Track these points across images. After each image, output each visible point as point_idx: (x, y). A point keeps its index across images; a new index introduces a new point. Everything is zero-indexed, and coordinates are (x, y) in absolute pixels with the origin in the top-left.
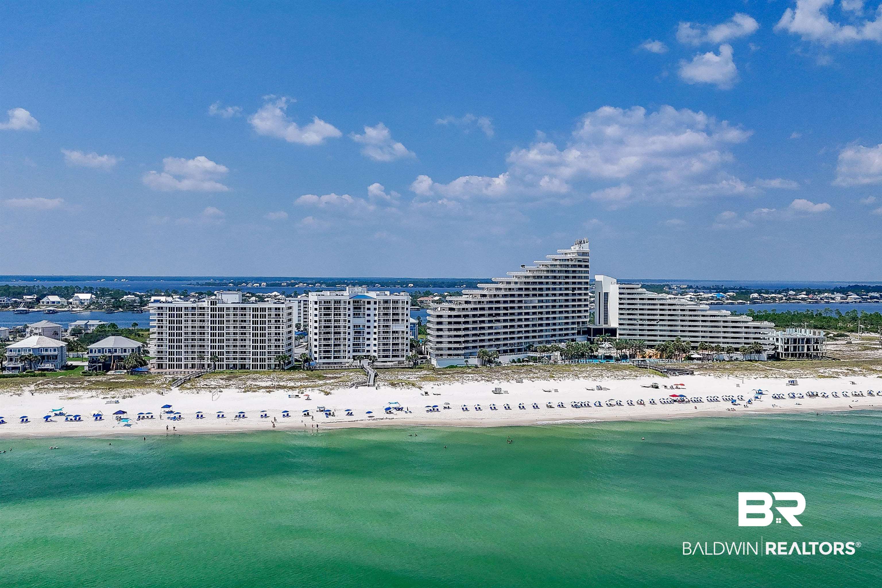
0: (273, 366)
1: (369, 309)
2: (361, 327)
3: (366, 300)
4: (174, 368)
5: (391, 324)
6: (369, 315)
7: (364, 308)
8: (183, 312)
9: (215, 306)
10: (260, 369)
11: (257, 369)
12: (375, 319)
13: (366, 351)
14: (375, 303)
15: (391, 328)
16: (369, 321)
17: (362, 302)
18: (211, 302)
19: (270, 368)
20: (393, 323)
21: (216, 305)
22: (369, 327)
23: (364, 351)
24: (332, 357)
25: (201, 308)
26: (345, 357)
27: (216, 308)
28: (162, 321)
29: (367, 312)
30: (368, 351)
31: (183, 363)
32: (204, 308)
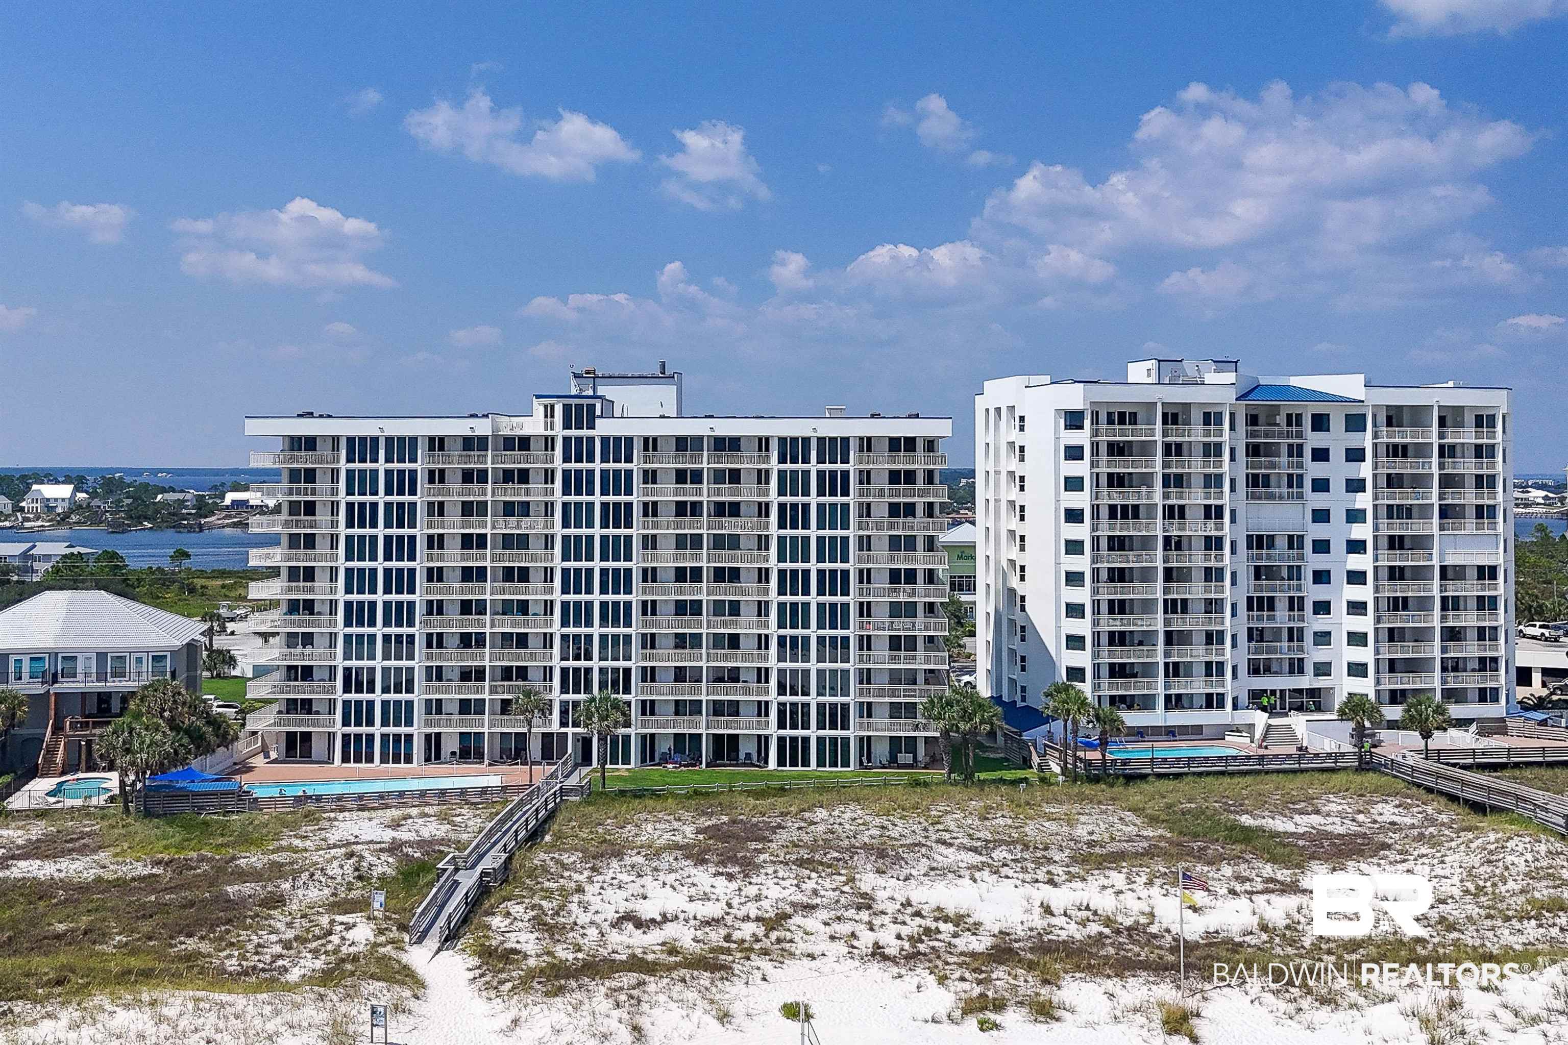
0: (881, 751)
1: (1321, 455)
2: (1281, 543)
3: (1309, 410)
4: (370, 759)
5: (1435, 530)
6: (1321, 485)
7: (1296, 451)
8: (420, 466)
9: (585, 432)
10: (821, 763)
11: (806, 763)
12: (1358, 506)
13: (1309, 668)
14: (1355, 423)
15: (1435, 552)
16: (1321, 516)
17: (1281, 419)
18: (567, 409)
19: (869, 761)
20: (1442, 528)
21: (592, 426)
22: (1322, 546)
23: (1297, 667)
24: (1161, 702)
25: (509, 443)
26: (1213, 701)
27: (591, 440)
28: (310, 508)
29: (1313, 470)
30: (1323, 669)
31: (418, 730)
32: (524, 443)
